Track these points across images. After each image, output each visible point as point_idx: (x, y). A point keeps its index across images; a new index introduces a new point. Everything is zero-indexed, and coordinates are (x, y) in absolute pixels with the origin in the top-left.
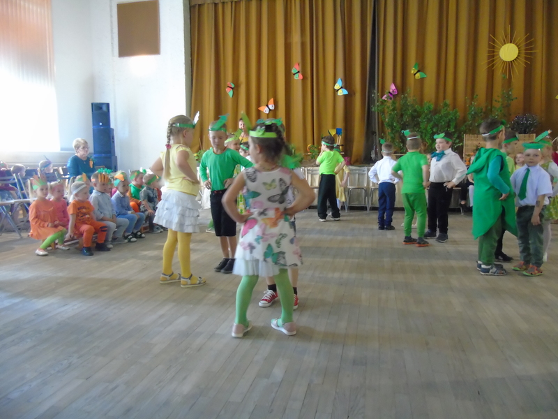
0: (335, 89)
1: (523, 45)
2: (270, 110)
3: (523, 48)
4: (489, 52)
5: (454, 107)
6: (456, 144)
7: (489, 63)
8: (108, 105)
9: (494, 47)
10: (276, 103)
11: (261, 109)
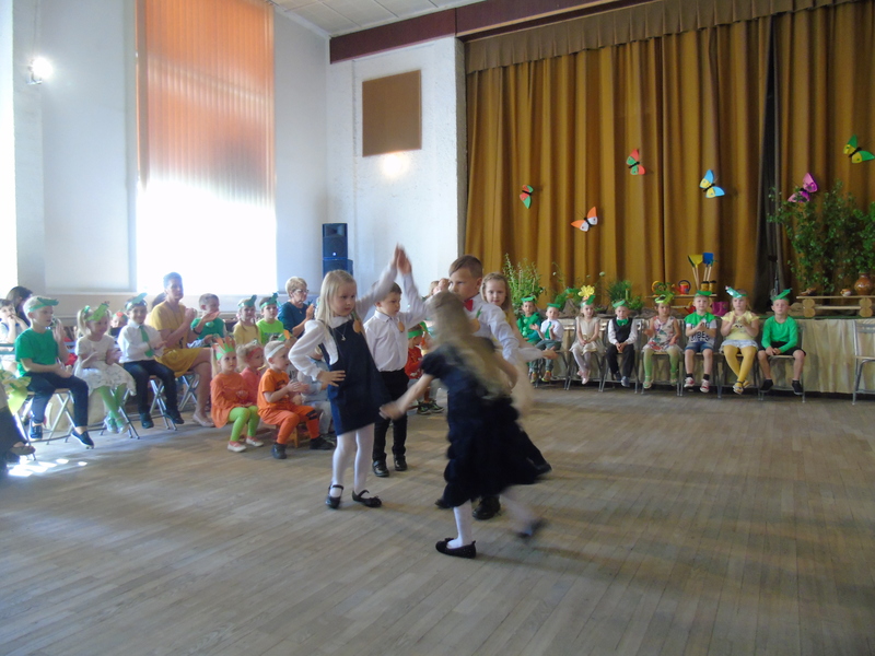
0: (701, 189)
2: (590, 225)
8: (345, 226)
10: (600, 215)
11: (576, 224)
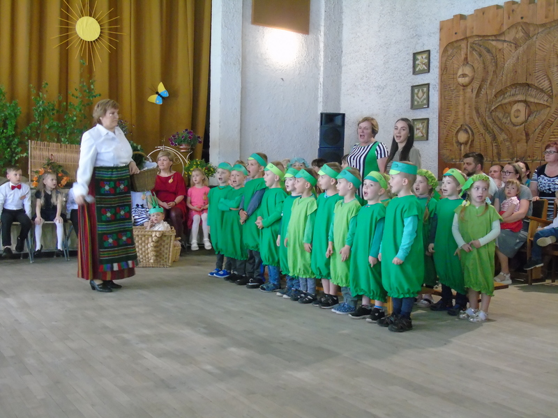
1: (106, 21)
3: (106, 27)
4: (61, 23)
5: (12, 98)
6: (17, 154)
7: (61, 39)
9: (67, 18)
